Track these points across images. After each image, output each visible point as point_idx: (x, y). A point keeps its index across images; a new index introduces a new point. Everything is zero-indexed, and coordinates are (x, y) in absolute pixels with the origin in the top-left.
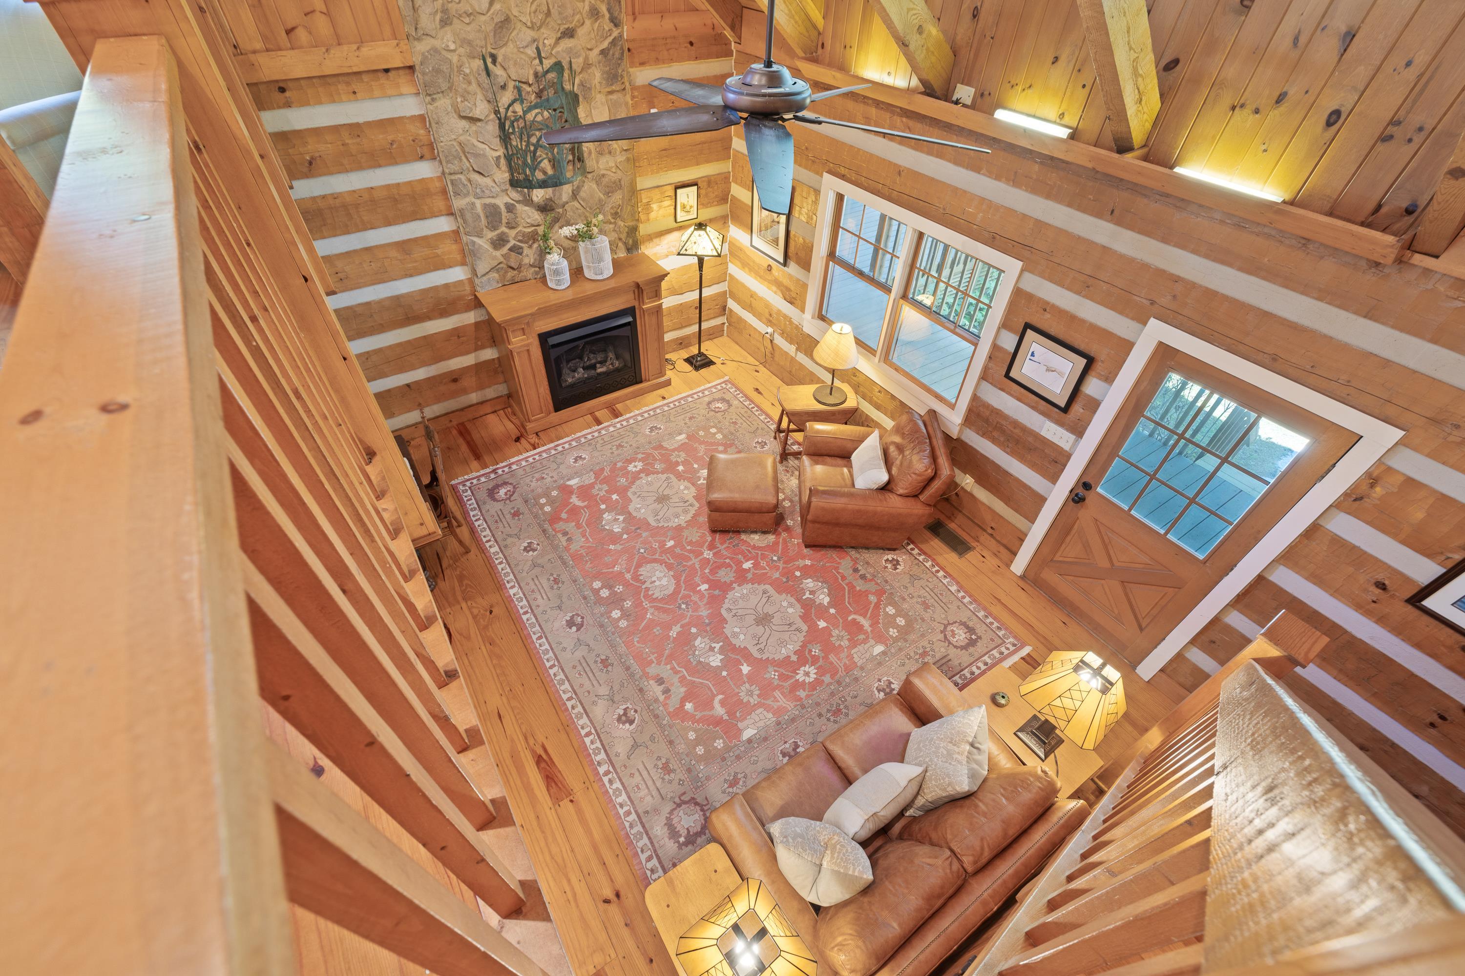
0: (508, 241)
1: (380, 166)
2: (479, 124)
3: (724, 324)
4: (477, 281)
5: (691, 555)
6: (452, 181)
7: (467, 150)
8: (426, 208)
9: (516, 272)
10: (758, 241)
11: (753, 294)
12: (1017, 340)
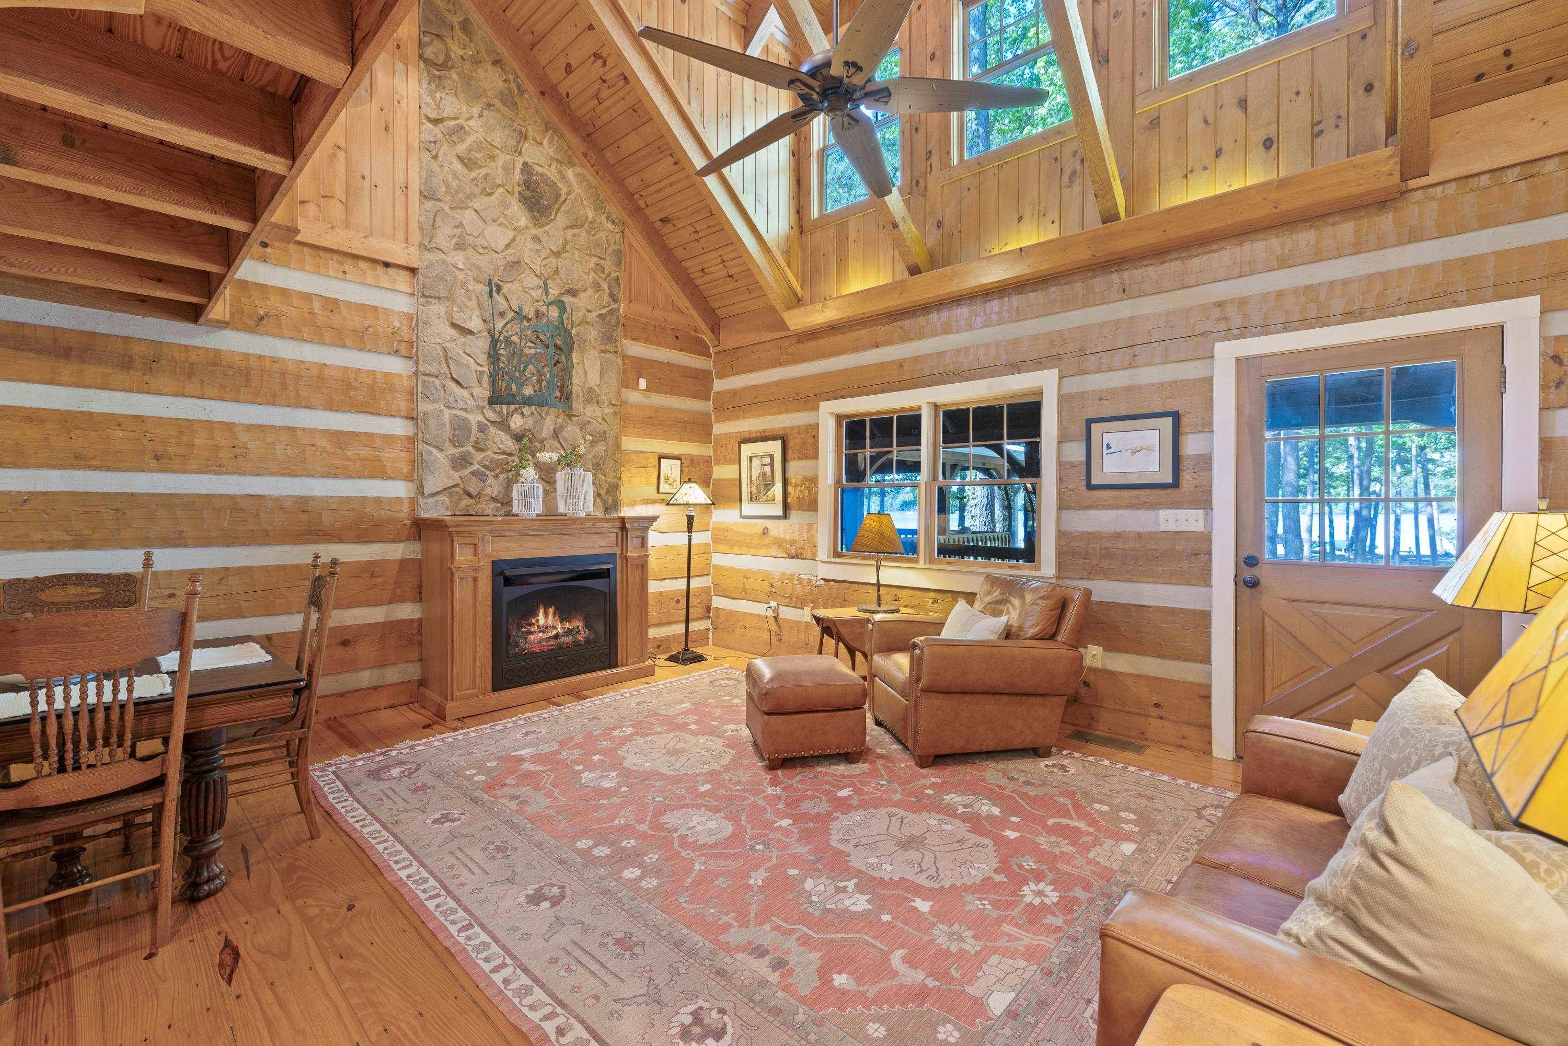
0: (471, 464)
1: (344, 346)
2: (470, 337)
3: (708, 629)
4: (421, 501)
5: (746, 794)
6: (424, 382)
7: (450, 355)
8: (383, 402)
9: (472, 501)
10: (749, 508)
11: (746, 574)
12: (1084, 444)
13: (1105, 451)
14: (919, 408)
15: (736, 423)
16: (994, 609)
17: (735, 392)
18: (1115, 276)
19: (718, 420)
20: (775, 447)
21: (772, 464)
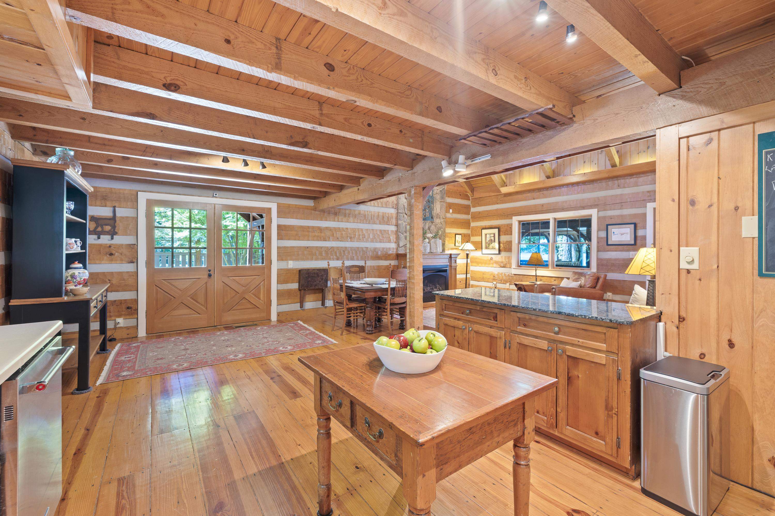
4: (399, 249)
6: (399, 215)
10: (485, 251)
11: (484, 273)
12: (606, 232)
13: (613, 234)
14: (549, 219)
15: (480, 222)
16: (576, 280)
17: (480, 212)
18: (616, 182)
19: (473, 221)
20: (496, 231)
21: (494, 237)
